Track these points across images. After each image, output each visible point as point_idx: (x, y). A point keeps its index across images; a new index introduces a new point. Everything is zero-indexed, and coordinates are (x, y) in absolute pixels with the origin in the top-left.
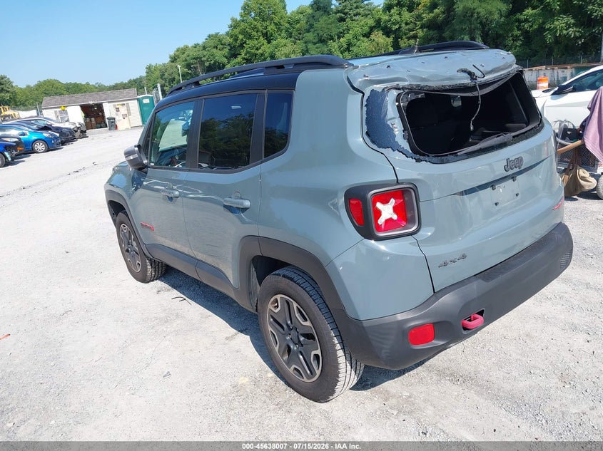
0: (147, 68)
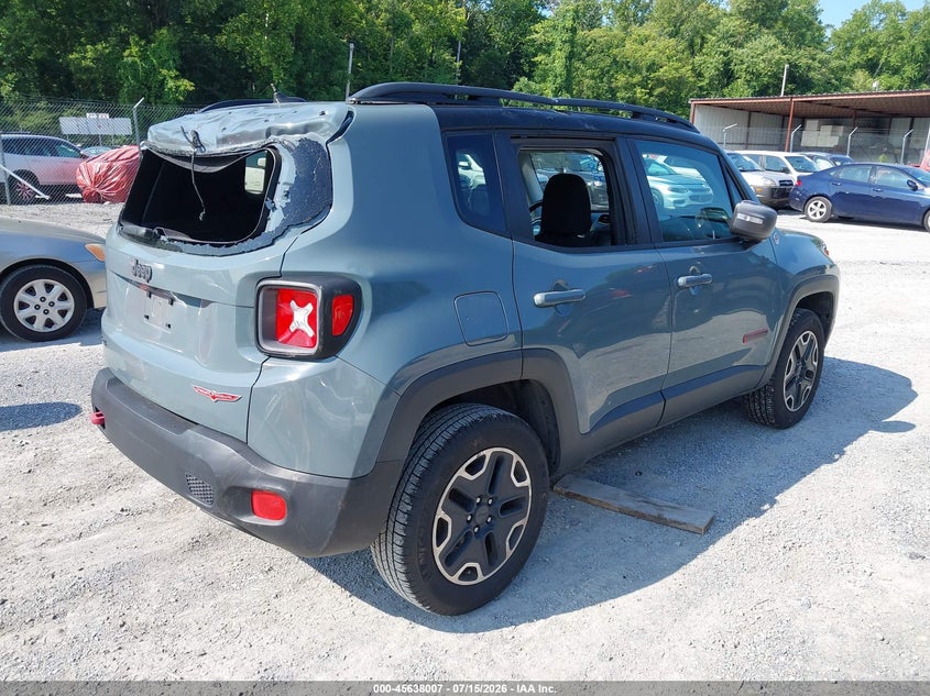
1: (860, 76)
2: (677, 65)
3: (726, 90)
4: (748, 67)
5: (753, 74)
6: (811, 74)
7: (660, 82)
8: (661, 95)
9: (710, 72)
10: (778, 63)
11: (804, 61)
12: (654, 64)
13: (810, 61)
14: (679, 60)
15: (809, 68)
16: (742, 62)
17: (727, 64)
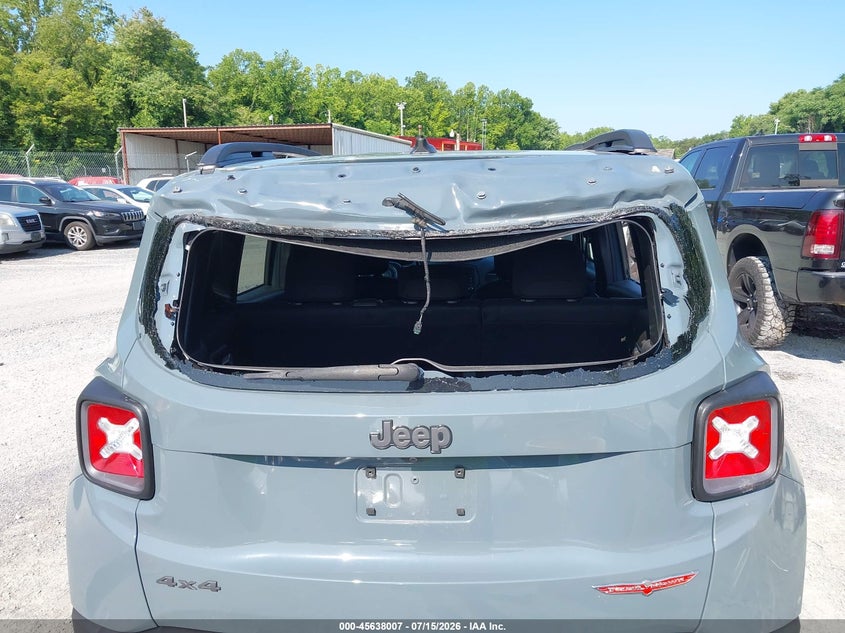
0: (734, 120)
1: (243, 111)
2: (80, 94)
3: (133, 120)
4: (149, 99)
5: (154, 105)
6: (205, 108)
7: (66, 111)
8: (68, 123)
9: (113, 102)
10: (175, 97)
11: (197, 96)
12: (55, 92)
13: (202, 97)
14: (81, 89)
15: (202, 103)
16: (142, 95)
17: (127, 95)
